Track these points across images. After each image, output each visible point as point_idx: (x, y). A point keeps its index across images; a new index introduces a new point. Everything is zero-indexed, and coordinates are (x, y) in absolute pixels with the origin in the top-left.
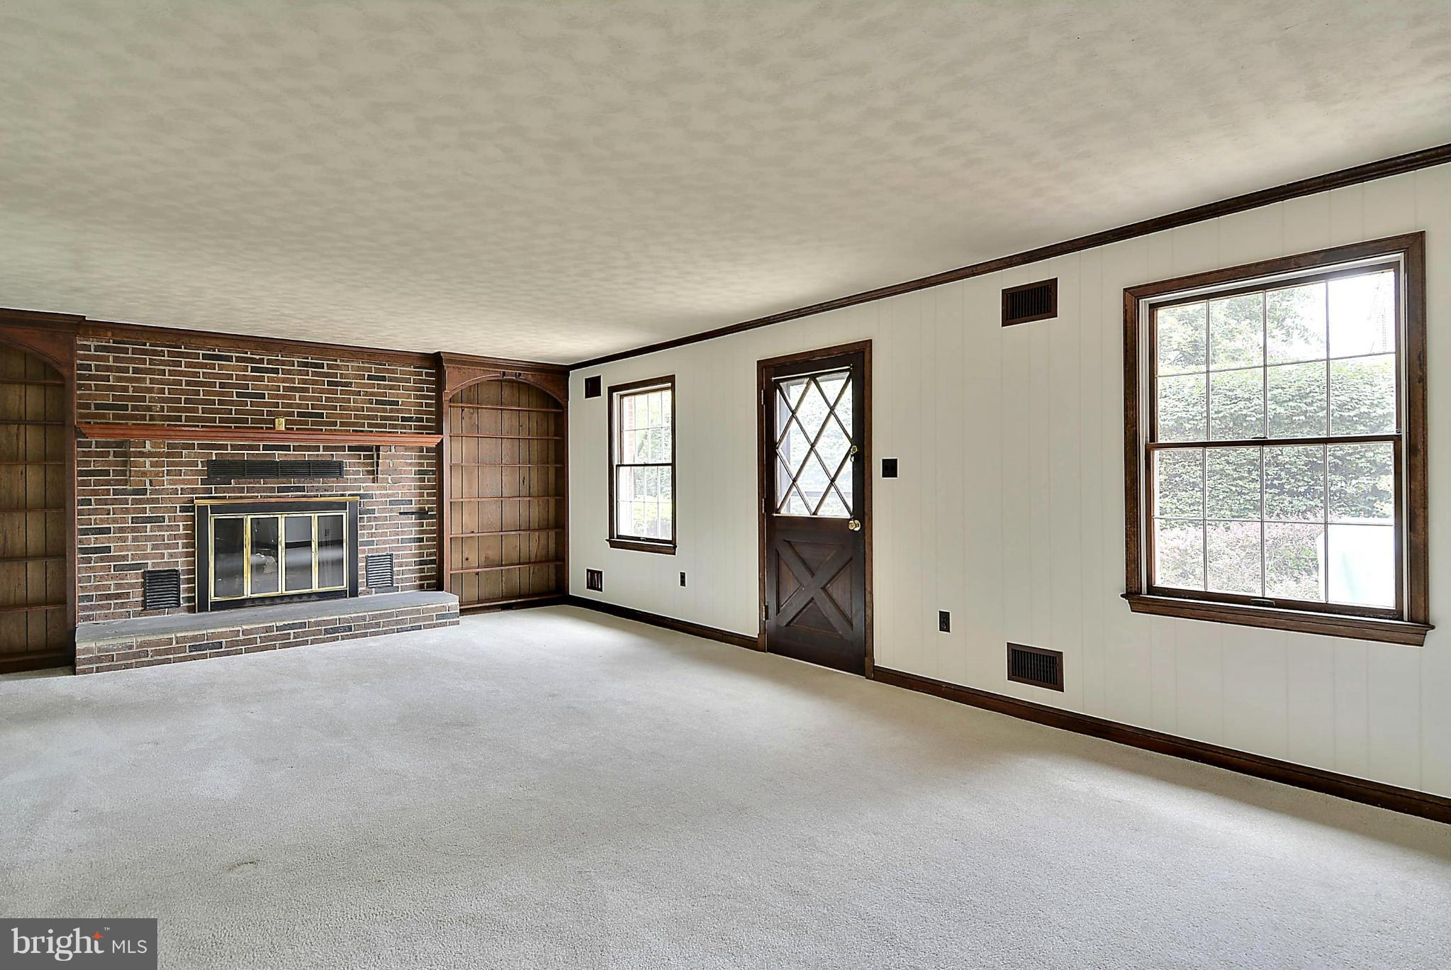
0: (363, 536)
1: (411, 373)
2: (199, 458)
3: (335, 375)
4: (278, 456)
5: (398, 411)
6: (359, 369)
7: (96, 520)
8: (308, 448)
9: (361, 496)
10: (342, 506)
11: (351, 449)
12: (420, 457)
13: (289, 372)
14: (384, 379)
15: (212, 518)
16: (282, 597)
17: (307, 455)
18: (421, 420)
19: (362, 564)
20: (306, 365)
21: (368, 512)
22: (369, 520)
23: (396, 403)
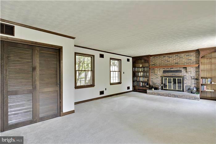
0: (185, 82)
1: (194, 54)
2: (162, 70)
3: (180, 56)
4: (172, 69)
5: (191, 61)
6: (184, 55)
7: (152, 78)
8: (176, 68)
9: (184, 76)
10: (181, 77)
11: (183, 68)
12: (196, 69)
13: (174, 57)
14: (189, 56)
15: (163, 78)
16: (172, 90)
17: (176, 69)
18: (196, 62)
19: (185, 87)
20: (176, 56)
21: (186, 78)
22: (186, 80)
23: (191, 59)
